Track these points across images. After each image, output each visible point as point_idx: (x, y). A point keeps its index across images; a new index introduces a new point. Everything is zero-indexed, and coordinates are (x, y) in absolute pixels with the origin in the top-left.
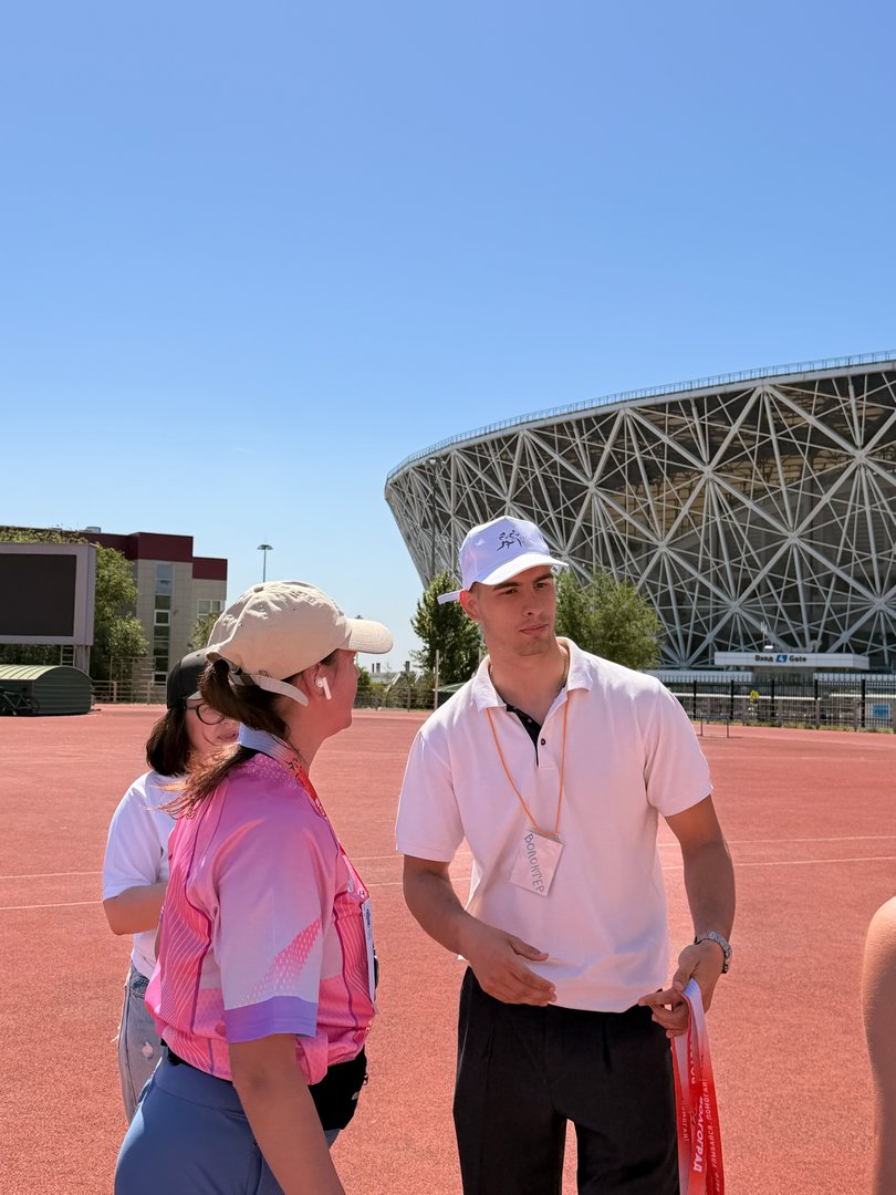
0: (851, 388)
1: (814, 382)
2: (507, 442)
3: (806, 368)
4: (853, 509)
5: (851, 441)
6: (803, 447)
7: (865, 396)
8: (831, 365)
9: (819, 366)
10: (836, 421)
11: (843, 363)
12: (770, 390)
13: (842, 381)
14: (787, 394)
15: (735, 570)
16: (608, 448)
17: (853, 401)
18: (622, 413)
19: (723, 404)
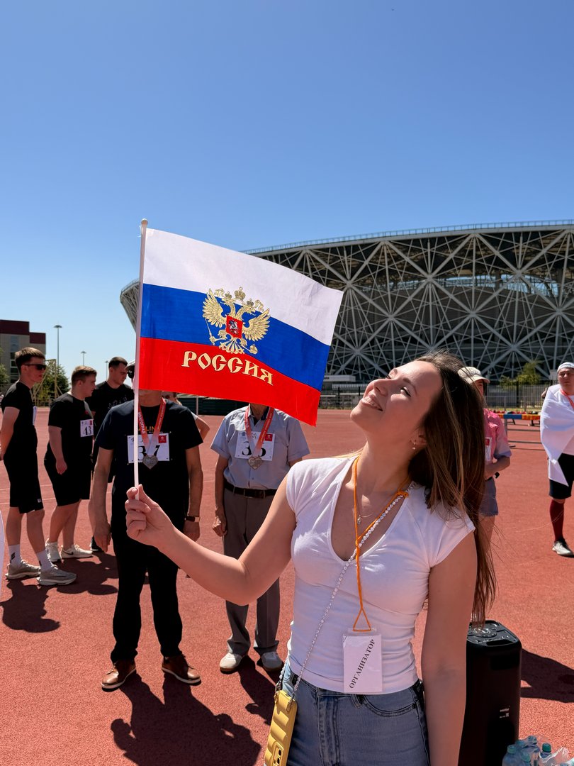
0: (345, 252)
1: (328, 249)
3: (325, 242)
4: (346, 308)
5: (345, 277)
6: (324, 279)
7: (351, 255)
8: (336, 240)
9: (330, 241)
10: (338, 267)
11: (341, 240)
12: (309, 252)
13: (341, 248)
14: (317, 254)
17: (346, 258)
19: (287, 258)
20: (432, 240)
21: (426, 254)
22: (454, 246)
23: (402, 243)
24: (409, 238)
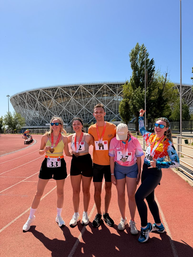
0: (70, 88)
2: (25, 94)
4: (71, 104)
6: (65, 96)
9: (66, 85)
10: (68, 92)
11: (69, 85)
12: (60, 88)
15: (57, 113)
16: (39, 95)
17: (70, 90)
18: (40, 90)
19: (54, 89)
20: (94, 86)
21: (92, 89)
23: (86, 86)
24: (87, 85)
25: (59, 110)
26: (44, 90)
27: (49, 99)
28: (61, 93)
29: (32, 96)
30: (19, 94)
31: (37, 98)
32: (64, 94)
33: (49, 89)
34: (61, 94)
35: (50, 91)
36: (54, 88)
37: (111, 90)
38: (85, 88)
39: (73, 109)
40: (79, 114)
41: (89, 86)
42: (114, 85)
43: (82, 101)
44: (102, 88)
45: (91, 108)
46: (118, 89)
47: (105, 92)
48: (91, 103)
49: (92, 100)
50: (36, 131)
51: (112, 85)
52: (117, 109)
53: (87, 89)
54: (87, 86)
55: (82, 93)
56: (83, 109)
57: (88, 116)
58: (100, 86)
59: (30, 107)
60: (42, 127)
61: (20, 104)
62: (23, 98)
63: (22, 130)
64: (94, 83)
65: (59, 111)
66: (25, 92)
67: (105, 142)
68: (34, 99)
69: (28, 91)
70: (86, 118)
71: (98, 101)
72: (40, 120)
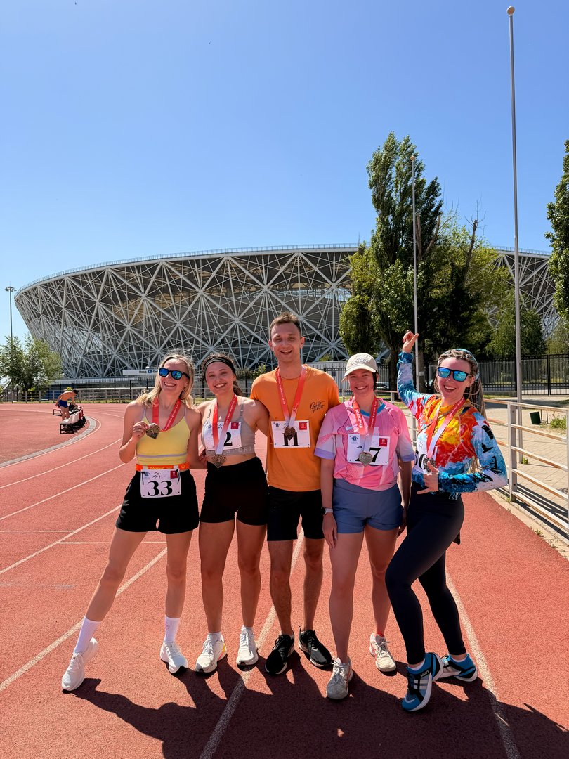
0: (196, 265)
1: (182, 261)
2: (60, 282)
3: (178, 256)
4: (200, 312)
5: (197, 286)
6: (180, 288)
7: (201, 268)
8: (188, 255)
9: (183, 255)
10: (191, 277)
11: (192, 254)
12: (165, 264)
13: (192, 261)
14: (173, 266)
15: (158, 337)
16: (103, 285)
17: (196, 269)
18: (107, 271)
19: (148, 269)
20: (266, 257)
21: (262, 268)
22: (283, 262)
23: (242, 259)
24: (246, 254)
25: (162, 329)
26: (117, 272)
27: (134, 297)
28: (170, 279)
29: (82, 289)
30: (43, 283)
31: (98, 294)
32: (179, 281)
33: (133, 267)
34: (168, 283)
35: (135, 273)
36: (149, 266)
37: (316, 269)
38: (240, 264)
39: (204, 327)
40: (223, 341)
41: (253, 258)
42: (324, 254)
43: (232, 304)
44: (290, 265)
45: (258, 324)
46: (335, 266)
47: (299, 275)
48: (257, 309)
49: (261, 298)
50: (93, 393)
51: (318, 254)
52: (333, 326)
53: (245, 268)
54: (246, 257)
55: (230, 278)
56: (234, 327)
57: (250, 347)
58: (283, 258)
59: (75, 323)
60: (111, 380)
61: (44, 313)
62: (55, 295)
63: (53, 391)
64: (265, 249)
65: (163, 332)
66: (60, 278)
67: (300, 424)
68: (87, 296)
69: (70, 275)
70: (245, 351)
71: (277, 302)
72: (105, 361)
